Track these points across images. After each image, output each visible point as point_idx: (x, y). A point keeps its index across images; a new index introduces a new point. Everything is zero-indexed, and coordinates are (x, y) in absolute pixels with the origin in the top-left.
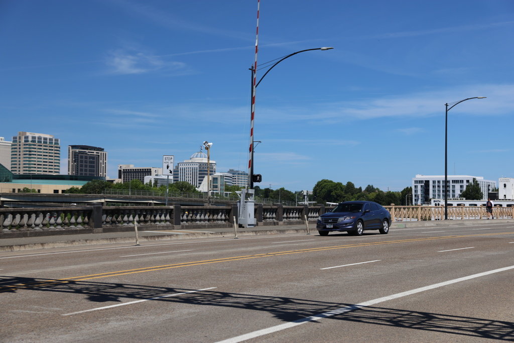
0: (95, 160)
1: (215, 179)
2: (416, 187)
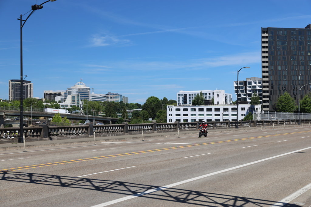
0: (25, 88)
1: (73, 97)
2: (179, 98)
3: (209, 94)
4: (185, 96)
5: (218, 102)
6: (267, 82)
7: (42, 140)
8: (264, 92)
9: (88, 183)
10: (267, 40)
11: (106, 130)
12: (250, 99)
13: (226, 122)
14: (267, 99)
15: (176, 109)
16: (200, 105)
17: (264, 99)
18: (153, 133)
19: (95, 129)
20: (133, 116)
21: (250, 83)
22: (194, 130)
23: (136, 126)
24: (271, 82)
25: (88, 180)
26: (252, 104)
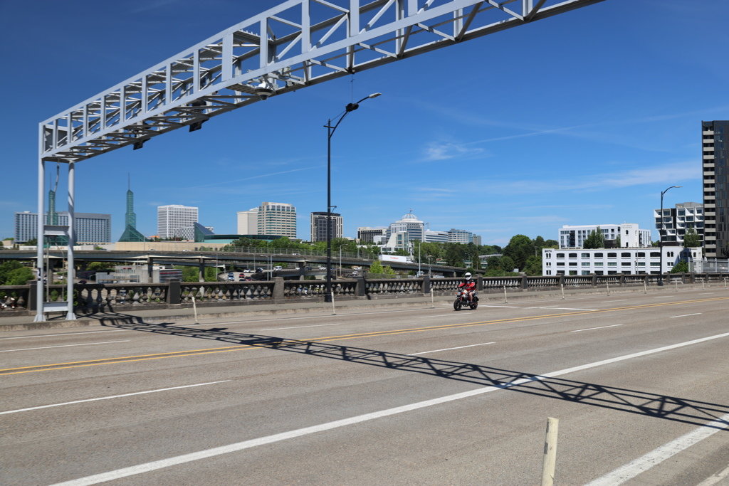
0: (332, 224)
1: (400, 236)
2: (562, 237)
3: (613, 230)
4: (573, 233)
5: (627, 243)
6: (713, 210)
7: (356, 298)
8: (708, 226)
9: (425, 365)
10: (712, 141)
11: (449, 287)
12: (683, 238)
13: (642, 276)
14: (714, 238)
15: (558, 254)
16: (597, 248)
17: (708, 238)
18: (522, 291)
19: (433, 284)
20: (489, 265)
21: (682, 213)
22: (588, 288)
23: (495, 280)
24: (719, 210)
25: (425, 360)
26: (686, 247)
